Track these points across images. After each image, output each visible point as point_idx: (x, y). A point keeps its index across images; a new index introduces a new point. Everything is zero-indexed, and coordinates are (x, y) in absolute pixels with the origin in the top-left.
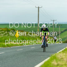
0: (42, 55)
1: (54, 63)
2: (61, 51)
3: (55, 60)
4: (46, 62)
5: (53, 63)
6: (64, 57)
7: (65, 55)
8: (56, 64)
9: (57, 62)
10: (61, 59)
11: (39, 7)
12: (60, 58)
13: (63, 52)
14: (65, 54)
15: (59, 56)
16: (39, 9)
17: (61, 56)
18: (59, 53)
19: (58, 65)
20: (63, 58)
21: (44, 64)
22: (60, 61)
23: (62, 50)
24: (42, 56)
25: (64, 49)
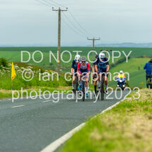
0: (68, 119)
1: (96, 135)
2: (110, 108)
3: (96, 129)
4: (77, 134)
5: (92, 134)
6: (116, 121)
7: (119, 118)
8: (98, 137)
9: (101, 132)
10: (110, 126)
11: (60, 11)
12: (108, 124)
13: (115, 110)
14: (118, 115)
15: (105, 120)
16: (60, 14)
17: (110, 120)
18: (107, 112)
19: (103, 139)
20: (113, 125)
21: (72, 137)
22: (107, 130)
23: (113, 106)
24: (67, 121)
25: (118, 103)
